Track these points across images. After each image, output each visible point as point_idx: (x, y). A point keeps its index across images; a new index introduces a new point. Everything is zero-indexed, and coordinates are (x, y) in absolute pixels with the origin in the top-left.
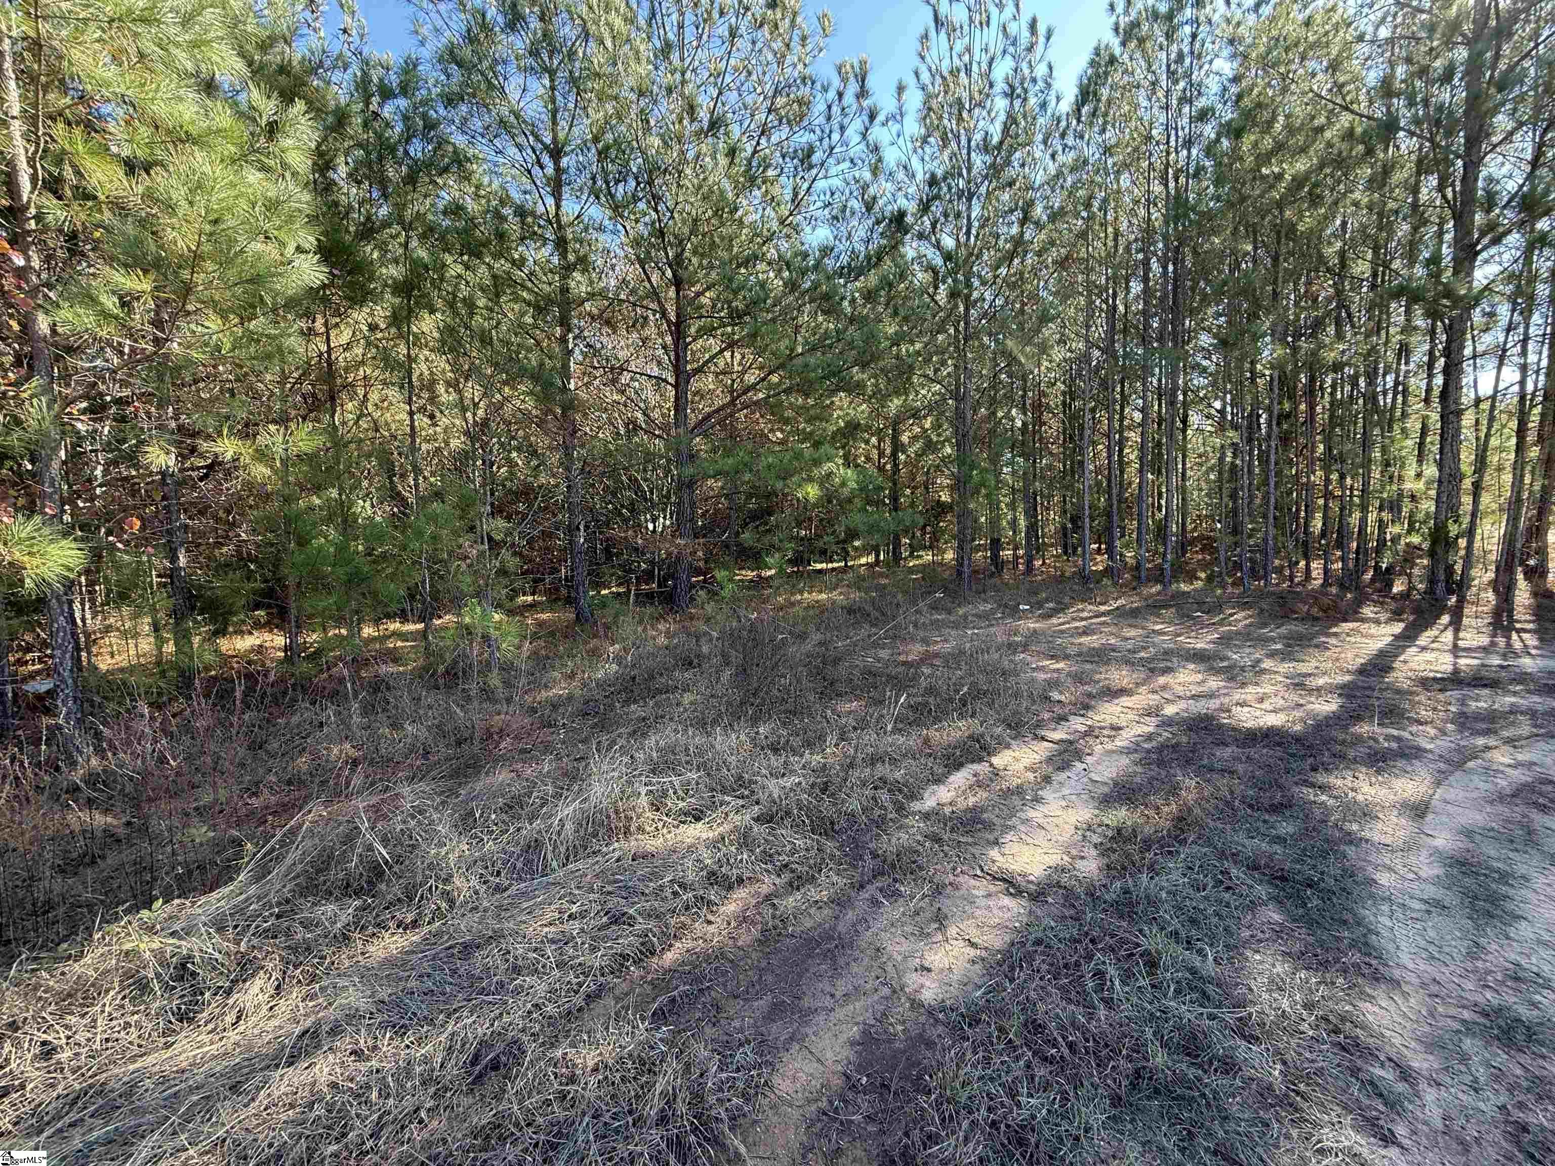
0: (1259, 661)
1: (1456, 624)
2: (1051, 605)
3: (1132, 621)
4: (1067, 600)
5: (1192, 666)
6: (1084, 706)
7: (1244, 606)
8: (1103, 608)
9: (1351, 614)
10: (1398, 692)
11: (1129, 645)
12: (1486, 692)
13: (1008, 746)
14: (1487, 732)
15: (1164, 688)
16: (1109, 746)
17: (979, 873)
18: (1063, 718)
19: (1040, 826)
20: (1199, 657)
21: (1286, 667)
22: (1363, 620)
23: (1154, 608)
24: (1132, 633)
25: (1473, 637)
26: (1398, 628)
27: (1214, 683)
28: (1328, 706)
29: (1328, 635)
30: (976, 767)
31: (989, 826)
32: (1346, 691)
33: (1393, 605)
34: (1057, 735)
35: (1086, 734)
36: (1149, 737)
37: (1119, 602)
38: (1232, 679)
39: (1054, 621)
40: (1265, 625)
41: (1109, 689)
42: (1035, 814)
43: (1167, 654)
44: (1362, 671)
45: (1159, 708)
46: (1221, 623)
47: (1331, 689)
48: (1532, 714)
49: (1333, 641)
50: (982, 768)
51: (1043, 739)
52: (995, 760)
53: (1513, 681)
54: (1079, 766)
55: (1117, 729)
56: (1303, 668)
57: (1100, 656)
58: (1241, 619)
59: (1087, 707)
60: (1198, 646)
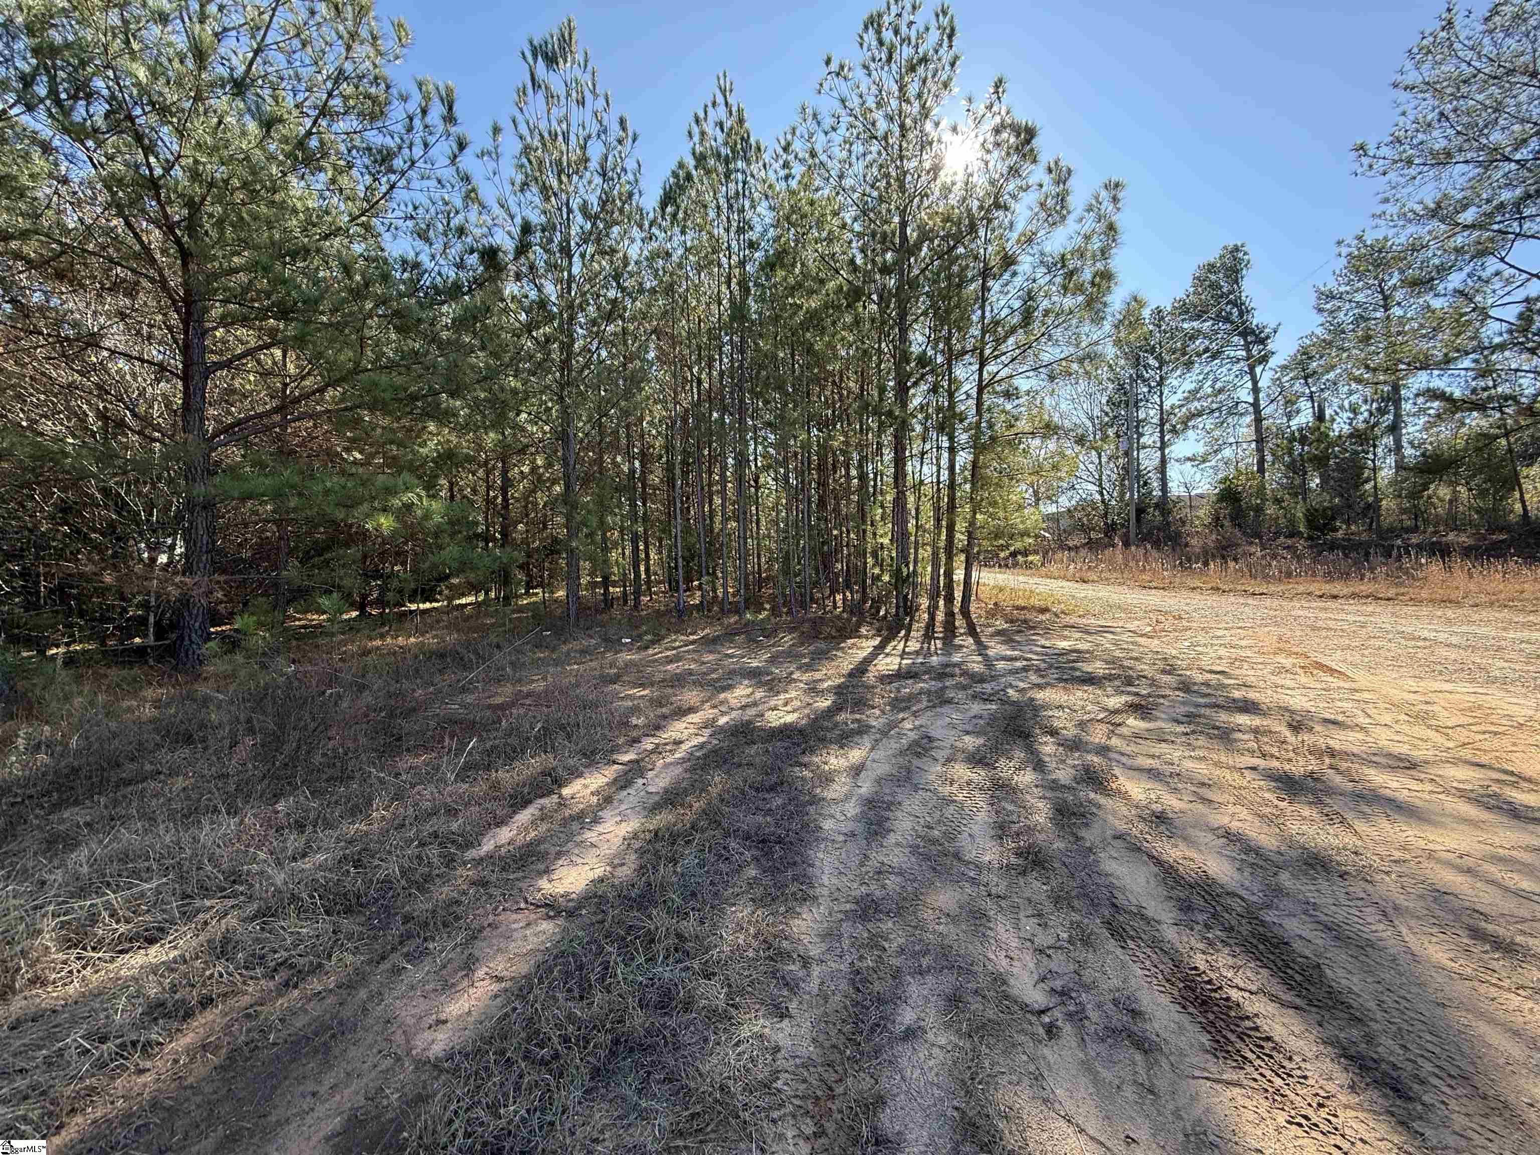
0: (792, 673)
1: (907, 638)
2: (649, 637)
3: (711, 648)
4: (663, 632)
5: (746, 682)
6: (657, 727)
7: (791, 630)
8: (692, 637)
9: (854, 633)
10: (867, 687)
11: (704, 668)
12: (910, 681)
13: (580, 775)
14: (903, 710)
15: (722, 703)
16: (668, 760)
17: (523, 905)
18: (636, 740)
19: (593, 845)
20: (754, 674)
21: (806, 677)
22: (859, 637)
23: (730, 635)
24: (711, 657)
25: (913, 646)
26: (877, 641)
27: (759, 694)
28: (824, 703)
29: (838, 649)
30: (542, 801)
31: (543, 856)
32: (839, 690)
33: (877, 625)
34: (626, 758)
35: (652, 752)
36: (701, 746)
37: (707, 631)
38: (771, 689)
39: (650, 651)
40: (802, 644)
41: (680, 708)
42: (590, 836)
43: (732, 673)
44: (851, 675)
45: (714, 720)
46: (773, 645)
47: (829, 690)
48: (929, 693)
49: (839, 654)
50: (548, 802)
51: (614, 762)
52: (566, 791)
53: (925, 673)
54: (640, 781)
55: (680, 742)
56: (818, 676)
57: (679, 681)
58: (787, 640)
59: (658, 728)
60: (754, 665)
